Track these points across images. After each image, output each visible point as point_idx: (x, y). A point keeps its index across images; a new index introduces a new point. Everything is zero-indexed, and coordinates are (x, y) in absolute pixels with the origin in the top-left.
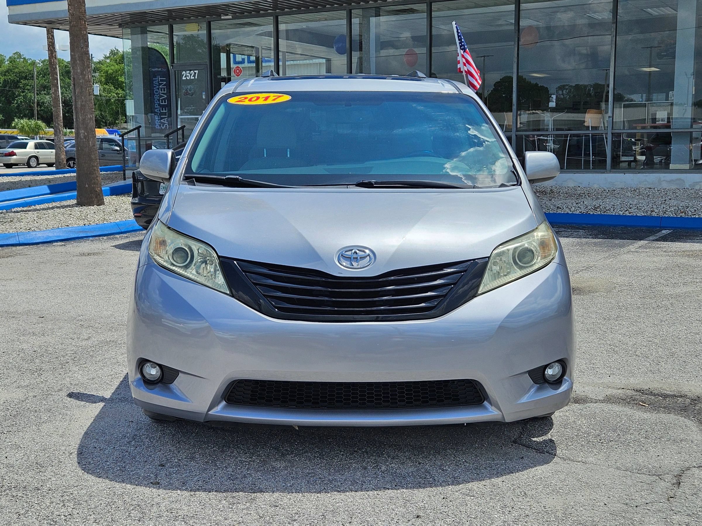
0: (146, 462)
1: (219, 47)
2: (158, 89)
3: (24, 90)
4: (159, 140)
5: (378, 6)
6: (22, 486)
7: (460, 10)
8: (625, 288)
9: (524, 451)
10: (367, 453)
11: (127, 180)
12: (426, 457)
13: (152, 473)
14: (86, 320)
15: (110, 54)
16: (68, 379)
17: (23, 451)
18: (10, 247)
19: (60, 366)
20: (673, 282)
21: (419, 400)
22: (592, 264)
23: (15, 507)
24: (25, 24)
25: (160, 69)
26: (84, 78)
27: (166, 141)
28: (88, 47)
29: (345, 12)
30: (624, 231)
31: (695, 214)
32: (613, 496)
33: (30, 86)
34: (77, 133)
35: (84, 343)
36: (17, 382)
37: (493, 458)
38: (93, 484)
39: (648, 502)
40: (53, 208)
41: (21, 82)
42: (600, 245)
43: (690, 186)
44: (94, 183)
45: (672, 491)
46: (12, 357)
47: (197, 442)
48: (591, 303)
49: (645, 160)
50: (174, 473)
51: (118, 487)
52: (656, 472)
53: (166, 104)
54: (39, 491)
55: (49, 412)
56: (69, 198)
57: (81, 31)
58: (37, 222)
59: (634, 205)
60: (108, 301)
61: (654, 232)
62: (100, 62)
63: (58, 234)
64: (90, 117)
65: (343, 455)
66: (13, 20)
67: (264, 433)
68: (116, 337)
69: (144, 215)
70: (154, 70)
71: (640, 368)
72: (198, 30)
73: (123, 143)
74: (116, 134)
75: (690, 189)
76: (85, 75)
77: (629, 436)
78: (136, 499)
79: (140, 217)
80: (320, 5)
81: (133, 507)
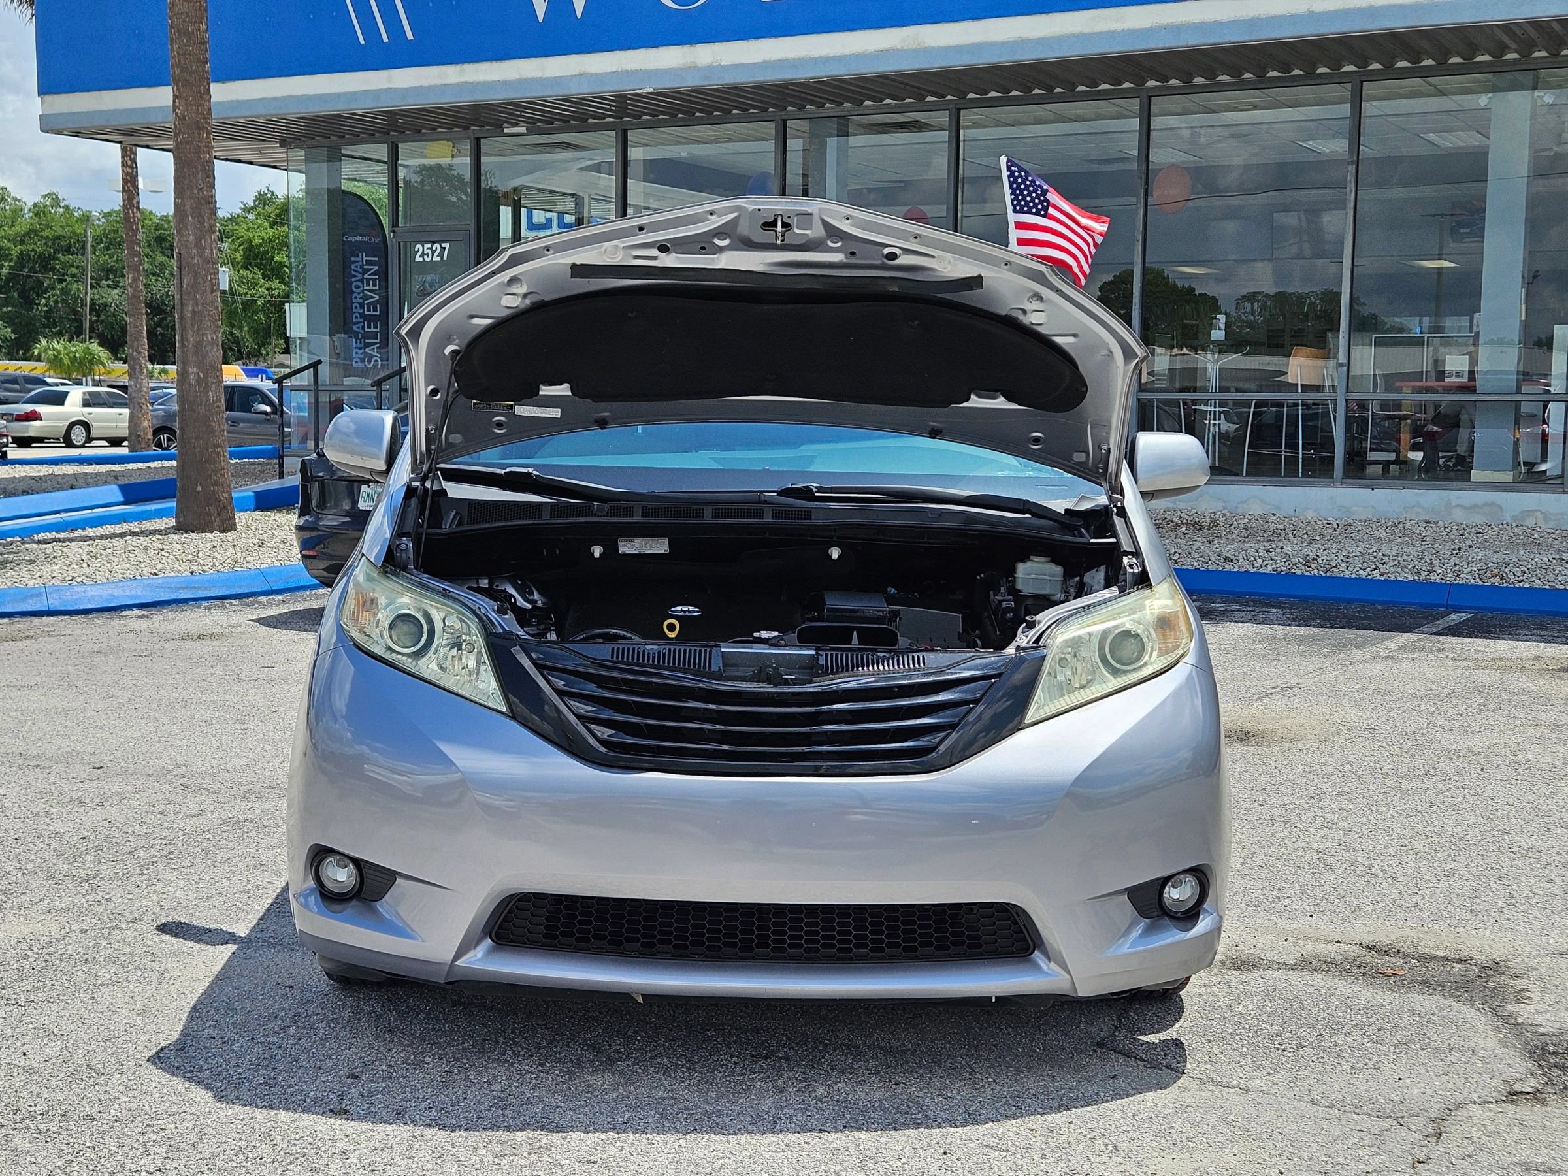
0: (320, 1068)
1: (496, 192)
2: (361, 281)
3: (63, 276)
4: (360, 393)
5: (843, 114)
6: (59, 1111)
7: (1023, 127)
8: (1360, 733)
9: (1118, 1064)
10: (788, 1059)
11: (287, 478)
12: (912, 1071)
13: (332, 1091)
14: (193, 776)
15: (255, 201)
16: (155, 898)
17: (59, 1043)
18: (29, 619)
19: (138, 871)
20: (1465, 724)
21: (897, 945)
22: (1293, 682)
23: (44, 1153)
24: (77, 134)
25: (366, 239)
26: (201, 255)
27: (375, 394)
28: (214, 187)
29: (772, 125)
30: (1368, 612)
31: (1523, 581)
32: (1299, 1157)
33: (78, 267)
34: (183, 374)
35: (190, 823)
36: (46, 902)
37: (1053, 1077)
38: (207, 1110)
39: (1370, 1170)
40: (123, 535)
41: (58, 259)
42: (1312, 640)
43: (1514, 518)
44: (216, 483)
45: (1423, 1149)
46: (34, 849)
47: (429, 1030)
48: (1285, 763)
49: (1422, 461)
50: (379, 1092)
51: (260, 1116)
52: (1393, 1111)
53: (378, 313)
54: (95, 1123)
55: (114, 963)
56: (160, 514)
57: (199, 153)
58: (88, 566)
59: (1391, 557)
60: (241, 736)
61: (1433, 616)
62: (233, 219)
63: (133, 592)
64: (212, 339)
65: (735, 1063)
66: (50, 125)
67: (571, 1017)
68: (258, 811)
69: (323, 553)
70: (352, 239)
71: (1379, 899)
72: (453, 157)
73: (281, 398)
74: (264, 376)
75: (1514, 524)
76: (205, 248)
77: (1342, 1037)
78: (298, 1142)
79: (314, 557)
80: (718, 109)
81: (292, 1158)
